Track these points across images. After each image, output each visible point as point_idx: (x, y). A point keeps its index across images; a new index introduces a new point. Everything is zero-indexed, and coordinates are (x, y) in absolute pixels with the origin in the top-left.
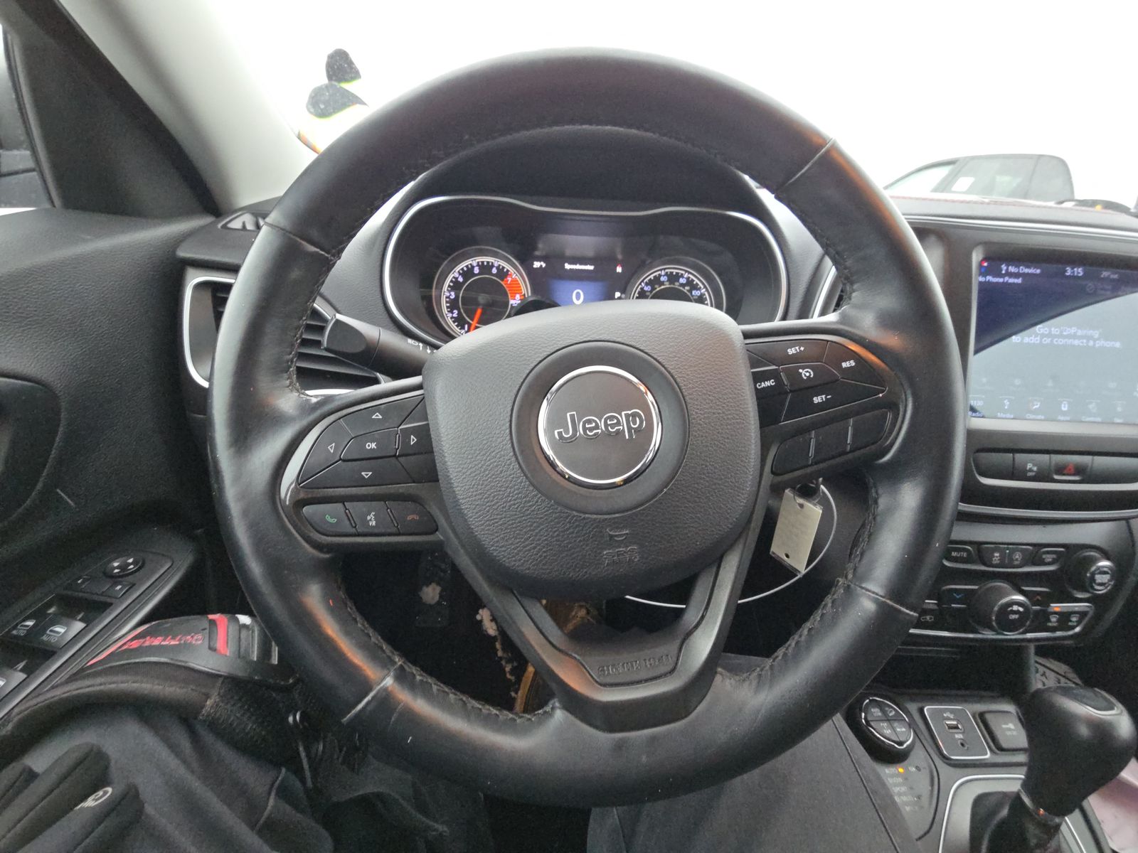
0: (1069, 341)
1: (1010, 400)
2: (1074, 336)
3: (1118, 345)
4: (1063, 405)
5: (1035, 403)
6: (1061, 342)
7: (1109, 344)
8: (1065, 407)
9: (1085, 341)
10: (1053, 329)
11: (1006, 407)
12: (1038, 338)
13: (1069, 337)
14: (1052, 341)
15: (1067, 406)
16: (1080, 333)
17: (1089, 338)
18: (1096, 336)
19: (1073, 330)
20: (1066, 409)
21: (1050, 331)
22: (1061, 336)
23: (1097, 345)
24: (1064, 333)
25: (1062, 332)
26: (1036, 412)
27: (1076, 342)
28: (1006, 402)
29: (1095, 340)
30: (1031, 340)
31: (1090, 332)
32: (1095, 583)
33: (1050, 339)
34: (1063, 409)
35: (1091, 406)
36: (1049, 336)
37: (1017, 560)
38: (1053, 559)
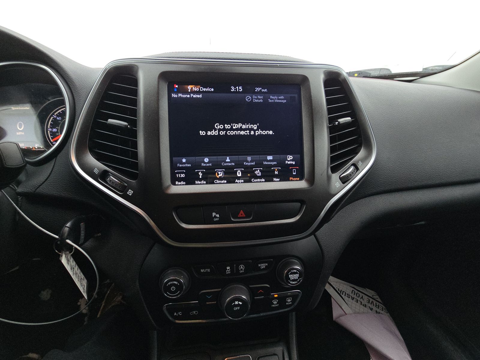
0: (237, 133)
1: (202, 172)
2: (241, 129)
3: (271, 132)
4: (238, 173)
5: (219, 173)
6: (233, 133)
7: (264, 133)
8: (239, 174)
9: (248, 131)
10: (226, 125)
11: (200, 177)
12: (217, 132)
13: (237, 129)
14: (226, 133)
15: (240, 173)
16: (244, 127)
17: (250, 130)
18: (256, 128)
19: (239, 125)
20: (240, 175)
21: (224, 127)
22: (232, 129)
23: (256, 134)
24: (234, 128)
25: (232, 127)
26: (221, 179)
27: (242, 133)
28: (200, 174)
29: (255, 131)
30: (212, 133)
31: (250, 126)
32: (290, 280)
33: (224, 132)
34: (238, 175)
35: (256, 172)
36: (224, 129)
37: (242, 269)
38: (266, 266)
